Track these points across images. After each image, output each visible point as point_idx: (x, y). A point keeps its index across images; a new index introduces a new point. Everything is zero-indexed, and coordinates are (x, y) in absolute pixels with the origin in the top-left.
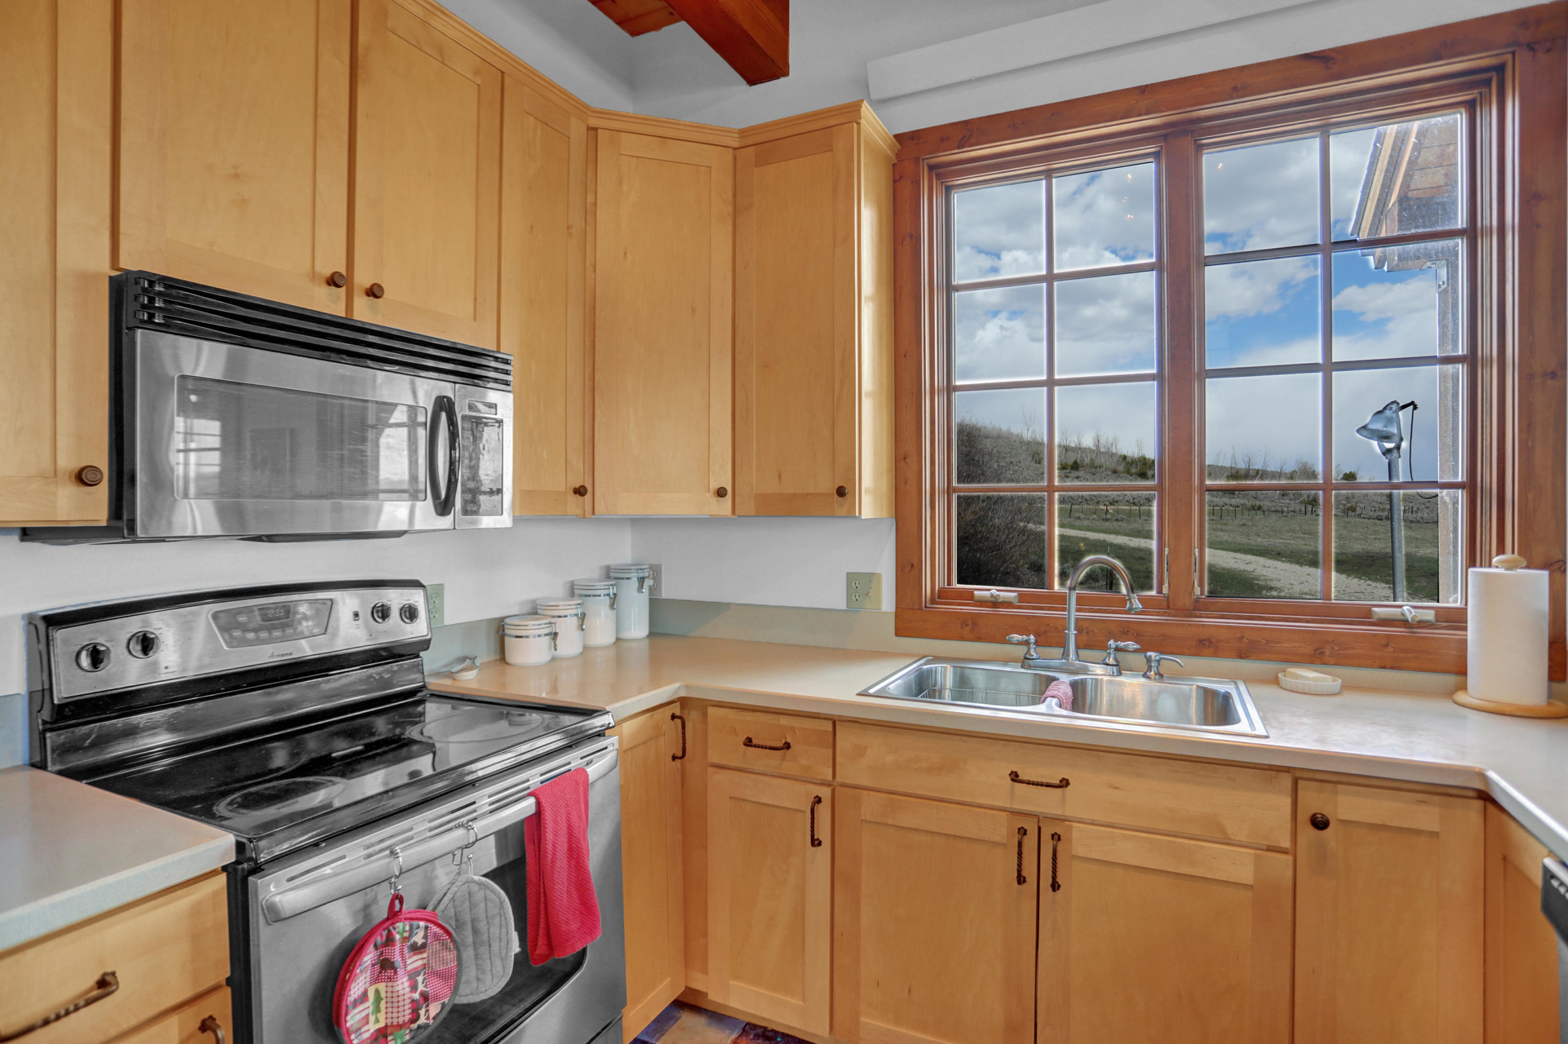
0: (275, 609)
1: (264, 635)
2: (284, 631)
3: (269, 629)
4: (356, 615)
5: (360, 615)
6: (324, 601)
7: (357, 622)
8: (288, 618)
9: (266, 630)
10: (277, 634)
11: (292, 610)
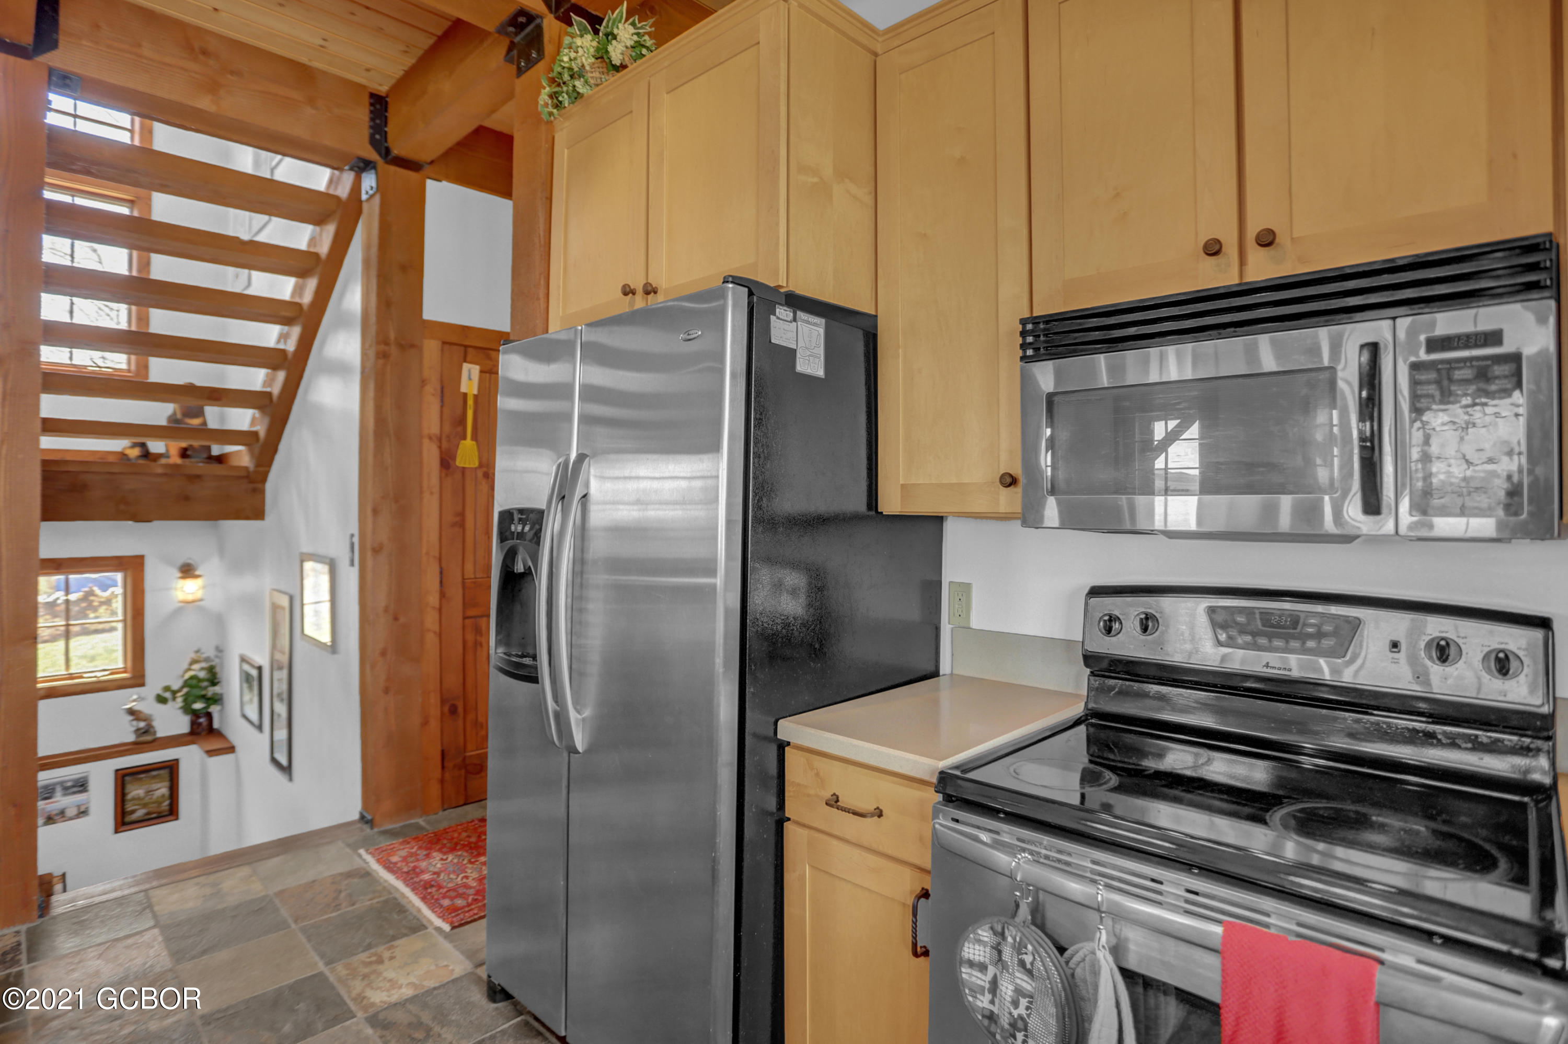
0: (1280, 617)
1: (1263, 641)
2: (1287, 642)
3: (1270, 637)
4: (1395, 645)
5: (1403, 647)
6: (1347, 619)
7: (1396, 655)
8: (1295, 628)
9: (1266, 636)
10: (1278, 643)
11: (1301, 621)
